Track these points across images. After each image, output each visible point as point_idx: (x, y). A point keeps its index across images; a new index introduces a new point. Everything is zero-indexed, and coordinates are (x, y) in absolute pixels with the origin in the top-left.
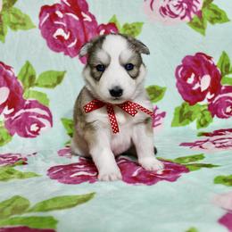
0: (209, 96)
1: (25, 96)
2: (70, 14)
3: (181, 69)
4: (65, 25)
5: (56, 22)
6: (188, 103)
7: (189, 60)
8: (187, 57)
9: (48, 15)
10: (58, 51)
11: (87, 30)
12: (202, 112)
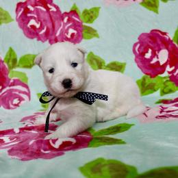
0: (168, 69)
1: (9, 76)
2: (39, 7)
3: (138, 45)
4: (36, 16)
5: (29, 15)
6: (149, 76)
7: (145, 37)
8: (143, 34)
9: (22, 10)
10: (32, 38)
11: (53, 18)
12: (164, 83)
